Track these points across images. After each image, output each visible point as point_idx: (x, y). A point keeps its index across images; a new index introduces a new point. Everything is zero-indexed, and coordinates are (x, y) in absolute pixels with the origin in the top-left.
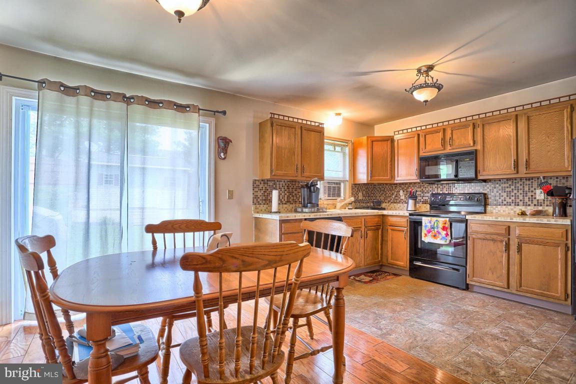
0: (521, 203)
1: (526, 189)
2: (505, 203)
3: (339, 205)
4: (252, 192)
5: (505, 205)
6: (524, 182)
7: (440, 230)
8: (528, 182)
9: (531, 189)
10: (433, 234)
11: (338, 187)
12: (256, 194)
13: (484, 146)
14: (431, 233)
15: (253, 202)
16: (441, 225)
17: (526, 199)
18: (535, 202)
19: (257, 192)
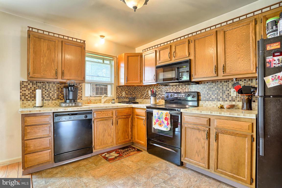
0: (221, 99)
1: (225, 89)
2: (211, 99)
3: (103, 101)
4: (19, 91)
5: (211, 100)
6: (223, 84)
7: (164, 120)
8: (225, 84)
9: (228, 89)
10: (160, 123)
11: (105, 88)
12: (24, 92)
13: (195, 56)
14: (158, 122)
15: (21, 99)
16: (164, 117)
17: (225, 97)
18: (230, 99)
19: (25, 91)
